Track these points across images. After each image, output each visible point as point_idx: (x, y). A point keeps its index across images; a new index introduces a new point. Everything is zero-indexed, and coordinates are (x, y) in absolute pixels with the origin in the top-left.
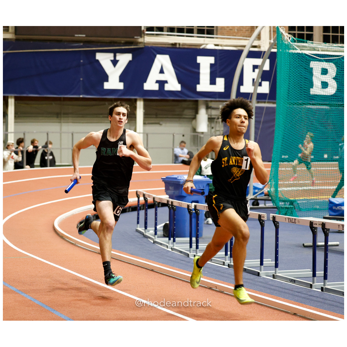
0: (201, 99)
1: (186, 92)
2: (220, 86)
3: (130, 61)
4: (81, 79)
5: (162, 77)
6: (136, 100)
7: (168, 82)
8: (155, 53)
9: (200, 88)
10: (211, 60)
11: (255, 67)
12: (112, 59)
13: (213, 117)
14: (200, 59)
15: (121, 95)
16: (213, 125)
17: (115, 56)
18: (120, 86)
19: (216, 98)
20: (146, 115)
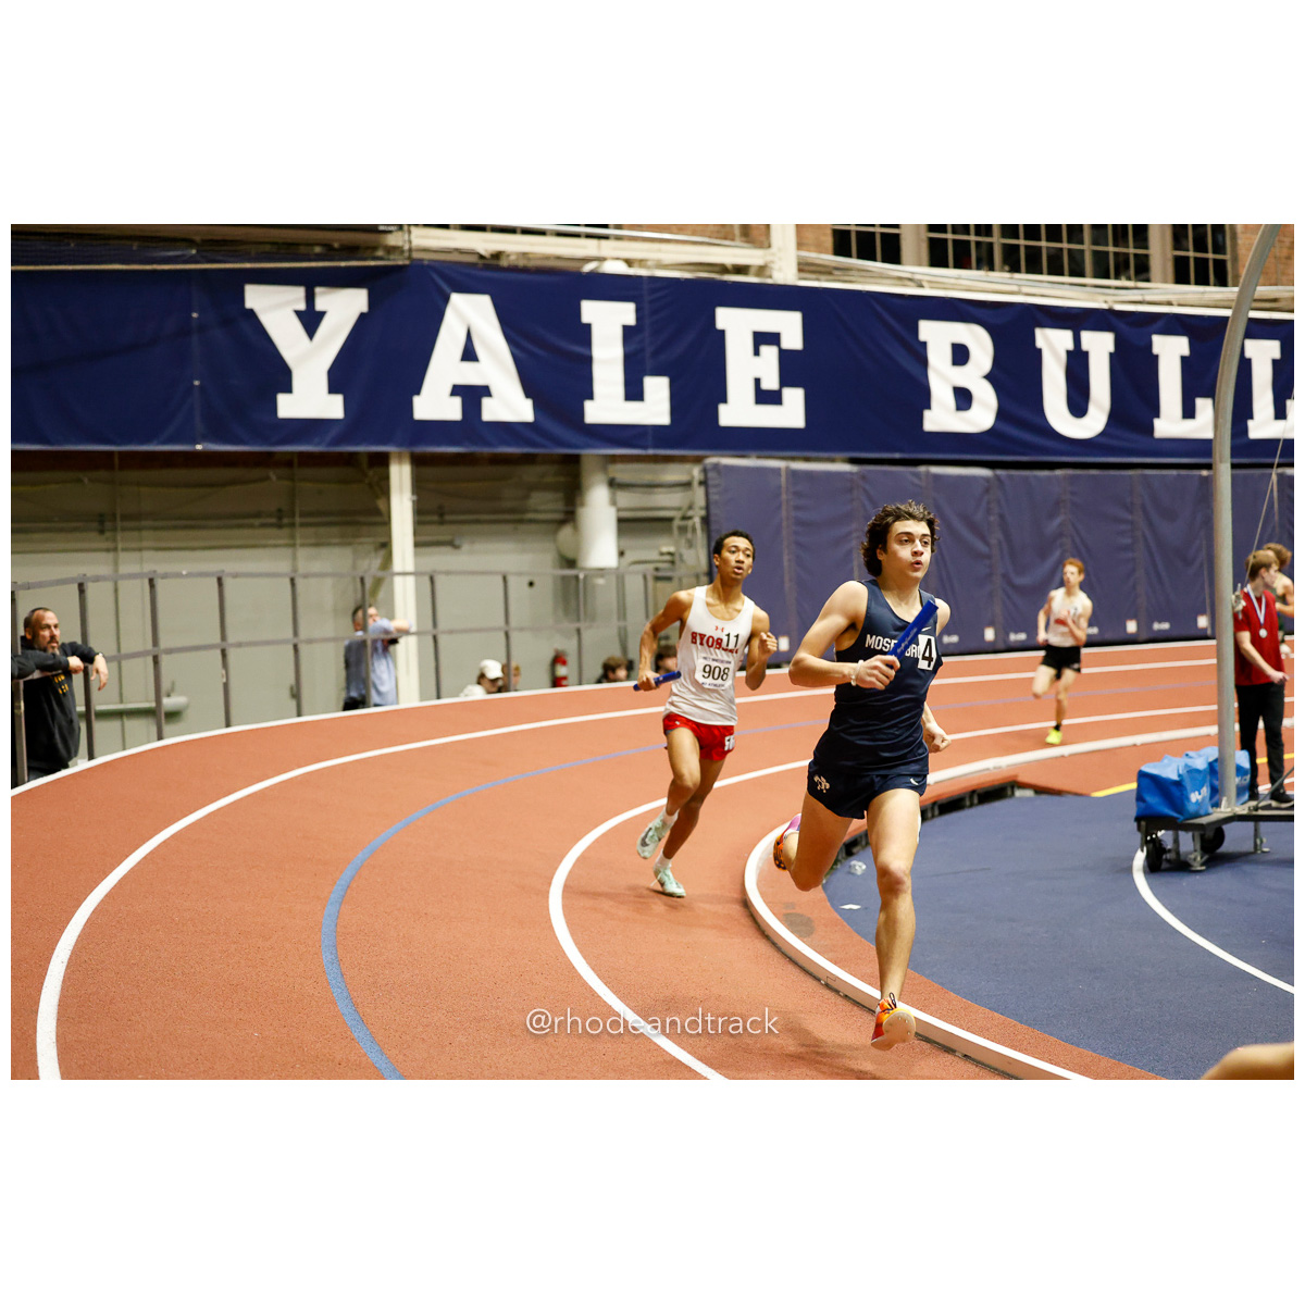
0: (592, 453)
1: (550, 425)
2: (656, 405)
3: (362, 316)
4: (197, 383)
5: (470, 375)
7: (493, 390)
8: (446, 287)
9: (594, 412)
10: (626, 313)
11: (760, 339)
12: (302, 306)
14: (591, 311)
15: (337, 441)
17: (310, 299)
18: (333, 406)
19: (645, 447)
20: (421, 514)
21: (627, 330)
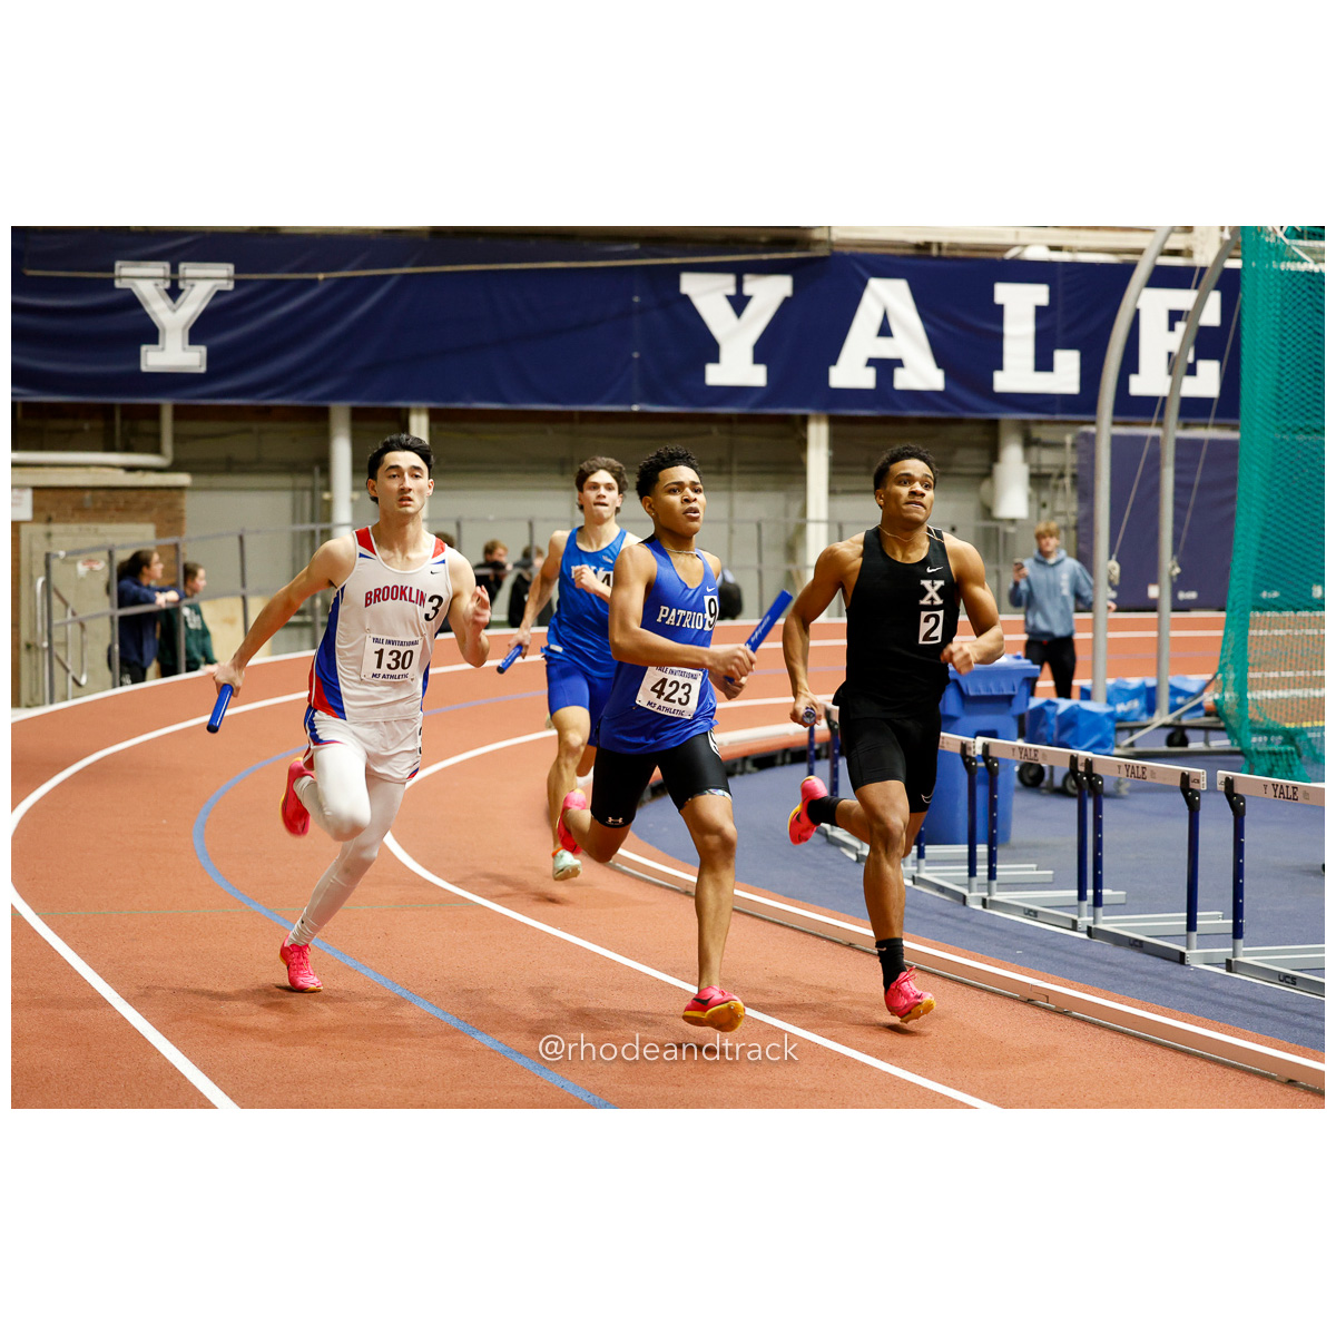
0: (1008, 417)
1: (960, 393)
2: (1066, 374)
3: (786, 301)
4: (636, 355)
5: (885, 349)
6: (804, 420)
7: (905, 362)
8: (864, 274)
9: (1003, 382)
10: (1039, 294)
11: (1175, 316)
12: (732, 291)
13: (1045, 471)
14: (1004, 293)
15: (761, 404)
16: (1045, 496)
17: (739, 284)
18: (757, 376)
19: (1053, 413)
20: (838, 466)
21: (1039, 310)
